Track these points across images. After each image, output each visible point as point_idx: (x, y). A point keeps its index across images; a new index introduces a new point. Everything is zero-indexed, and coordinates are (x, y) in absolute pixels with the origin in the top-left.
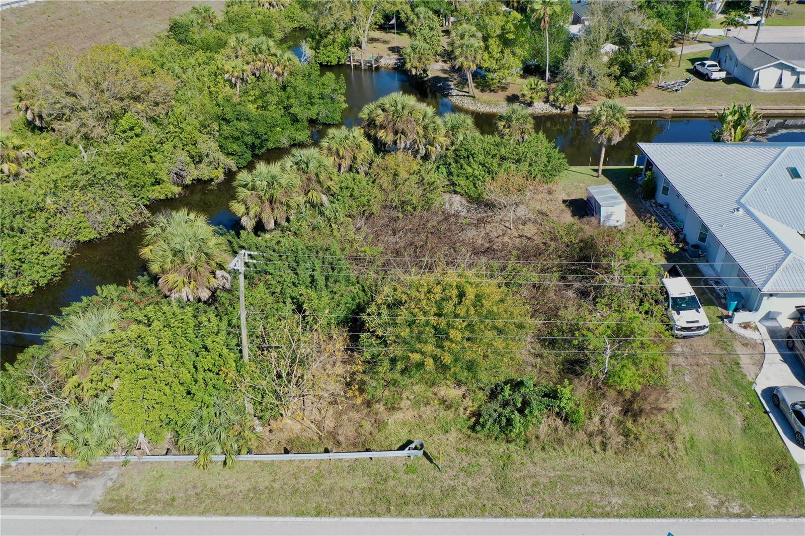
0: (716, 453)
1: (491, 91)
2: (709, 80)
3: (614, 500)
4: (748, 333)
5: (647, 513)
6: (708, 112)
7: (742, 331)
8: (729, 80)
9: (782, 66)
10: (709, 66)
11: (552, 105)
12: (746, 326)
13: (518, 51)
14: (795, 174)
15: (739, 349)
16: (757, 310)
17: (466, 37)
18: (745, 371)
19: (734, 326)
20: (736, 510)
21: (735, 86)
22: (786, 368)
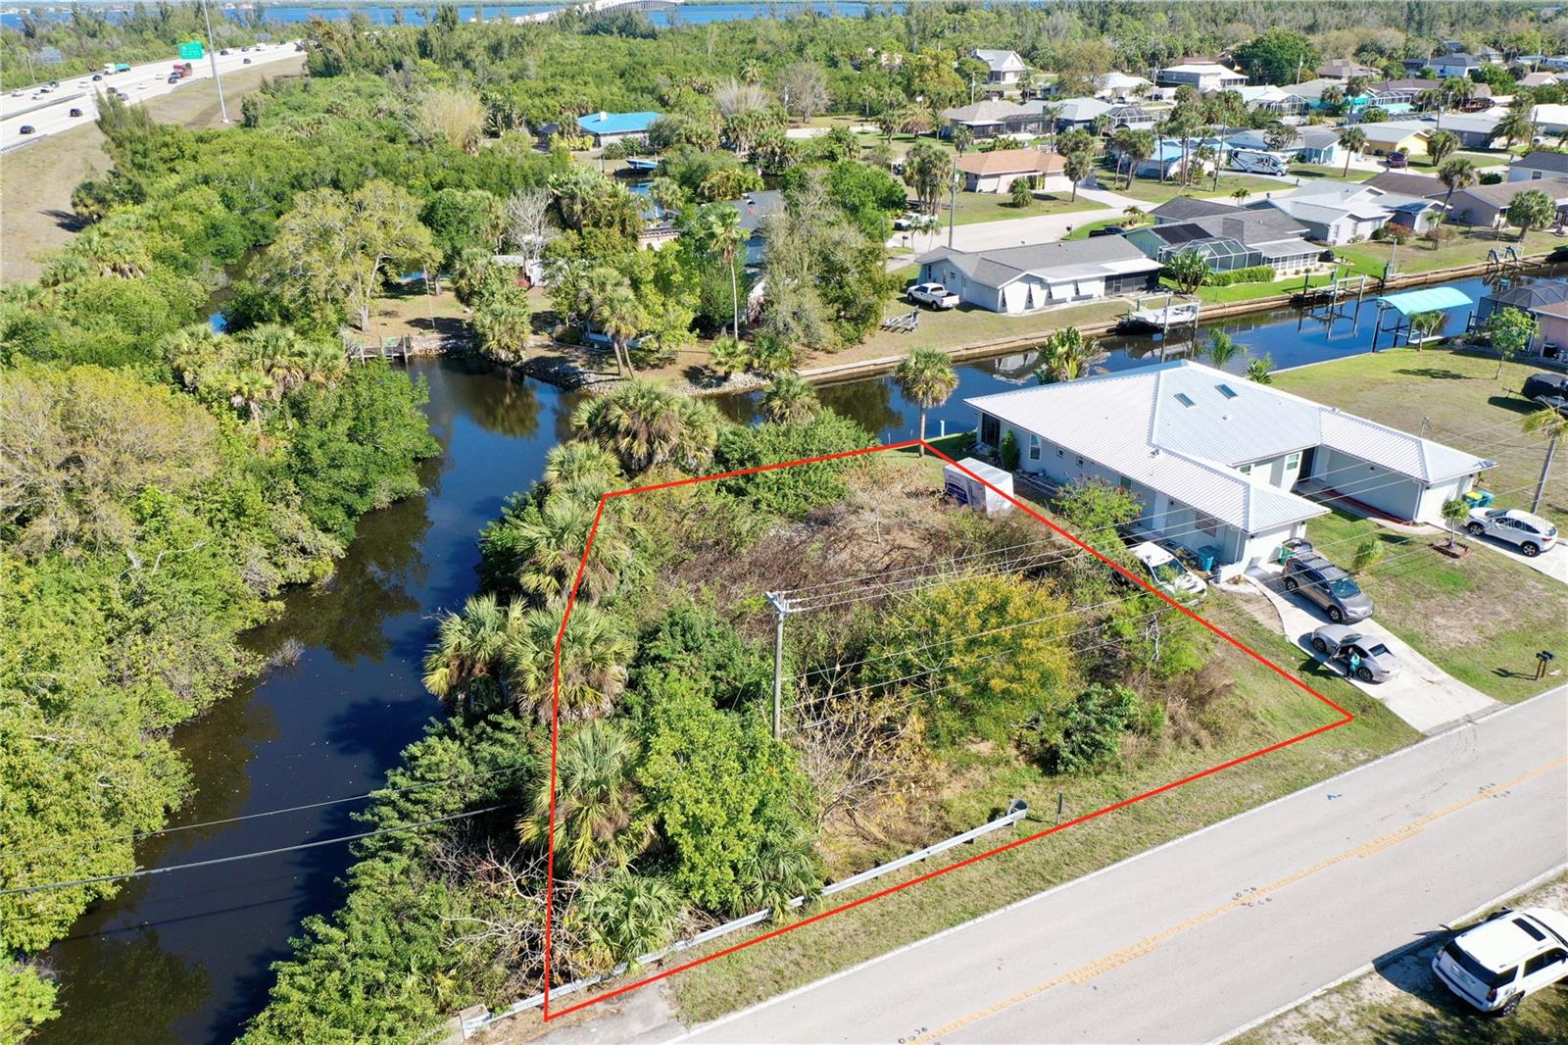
0: (1299, 716)
1: (653, 367)
2: (940, 309)
3: (1255, 787)
4: (1241, 588)
5: (1291, 787)
6: (965, 353)
7: (1234, 588)
8: (965, 306)
9: (1029, 279)
10: (933, 290)
11: (757, 375)
12: (1236, 581)
13: (687, 298)
14: (1186, 401)
15: (1247, 608)
16: (1239, 559)
17: (609, 288)
18: (1269, 627)
19: (1223, 585)
20: (1362, 757)
21: (975, 313)
22: (1300, 611)
